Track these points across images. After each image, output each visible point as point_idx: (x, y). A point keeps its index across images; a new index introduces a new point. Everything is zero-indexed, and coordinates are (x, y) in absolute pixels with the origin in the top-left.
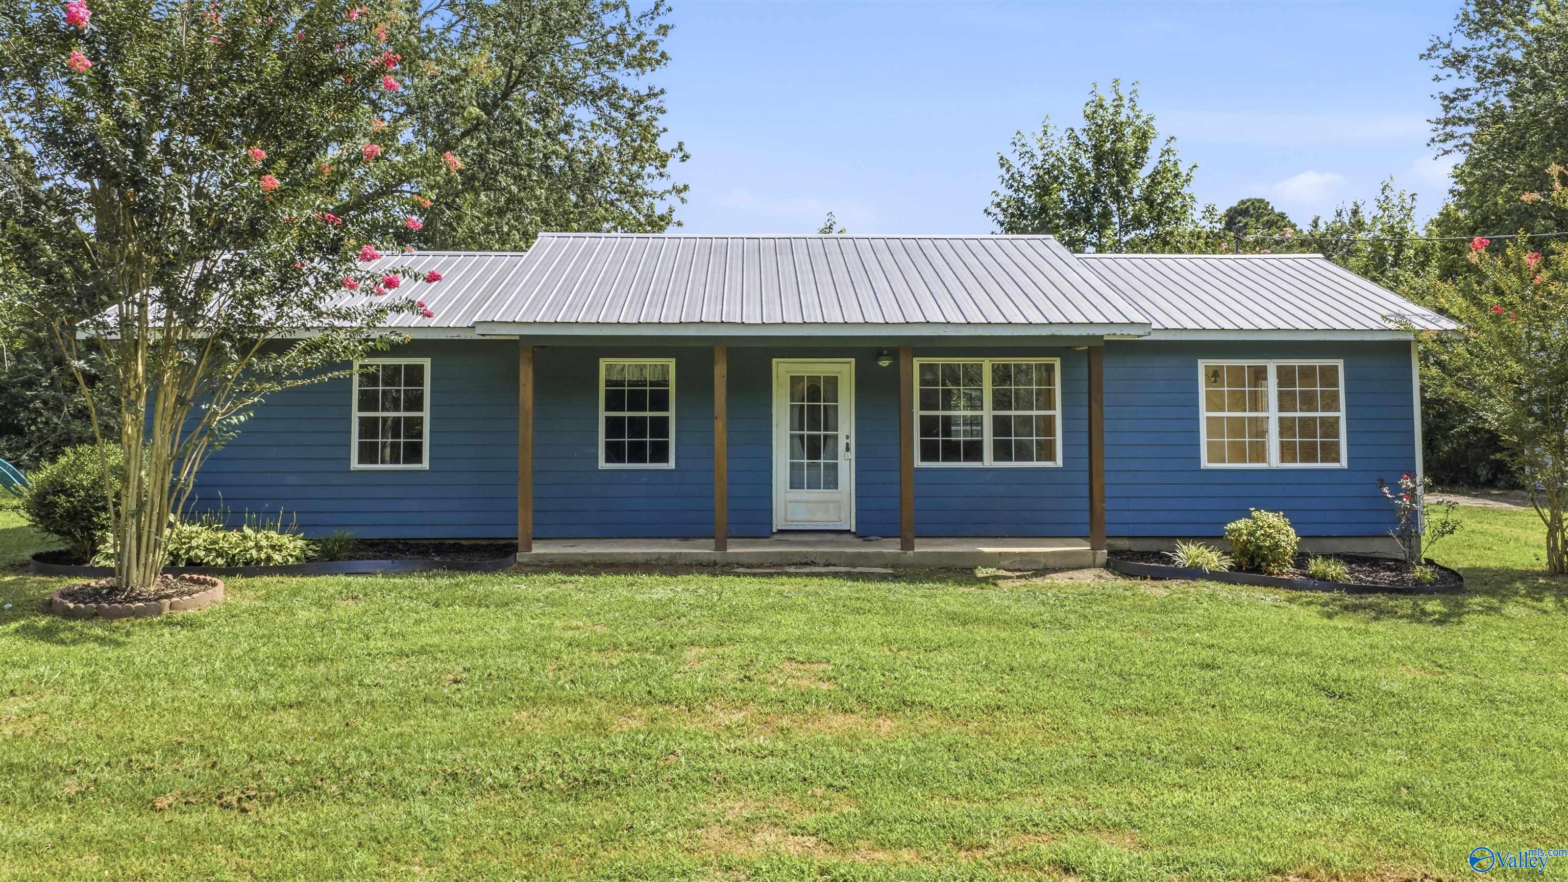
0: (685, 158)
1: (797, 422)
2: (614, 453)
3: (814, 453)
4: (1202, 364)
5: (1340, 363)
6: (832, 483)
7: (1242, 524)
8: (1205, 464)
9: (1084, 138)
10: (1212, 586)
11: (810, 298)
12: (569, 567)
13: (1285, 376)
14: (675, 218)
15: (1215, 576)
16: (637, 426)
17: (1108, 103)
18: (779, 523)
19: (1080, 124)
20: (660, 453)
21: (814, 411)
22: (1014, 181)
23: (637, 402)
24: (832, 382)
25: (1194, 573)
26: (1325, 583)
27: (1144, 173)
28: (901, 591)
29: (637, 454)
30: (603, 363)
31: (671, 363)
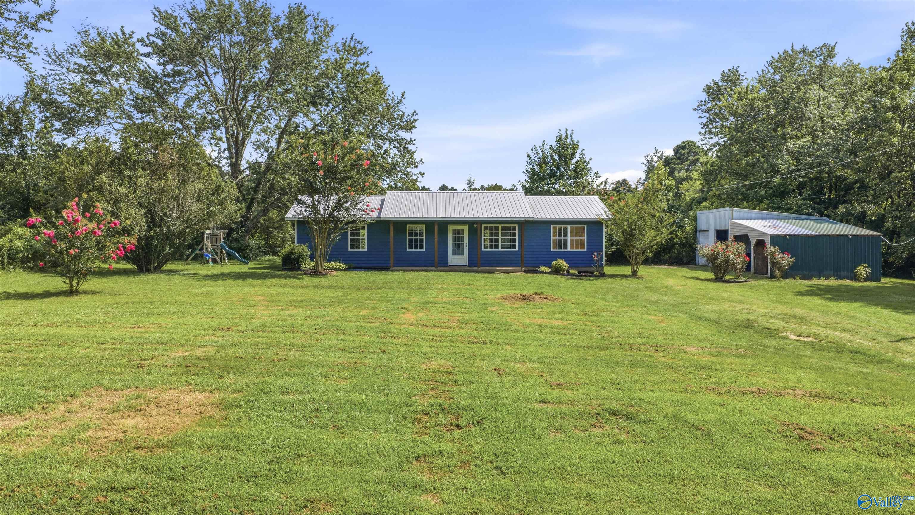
0: (423, 163)
1: (454, 240)
2: (411, 247)
3: (458, 247)
4: (552, 226)
5: (586, 226)
6: (462, 254)
7: (554, 262)
8: (552, 250)
9: (555, 149)
10: (546, 275)
11: (457, 211)
12: (404, 271)
13: (572, 229)
14: (419, 180)
15: (546, 273)
16: (416, 241)
17: (563, 137)
18: (450, 263)
19: (554, 144)
20: (422, 247)
21: (458, 237)
22: (531, 162)
23: (416, 235)
24: (463, 230)
25: (542, 272)
26: (572, 275)
27: (574, 161)
28: (476, 274)
29: (416, 247)
30: (408, 226)
31: (424, 226)
